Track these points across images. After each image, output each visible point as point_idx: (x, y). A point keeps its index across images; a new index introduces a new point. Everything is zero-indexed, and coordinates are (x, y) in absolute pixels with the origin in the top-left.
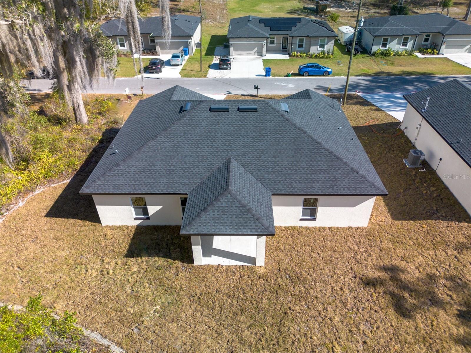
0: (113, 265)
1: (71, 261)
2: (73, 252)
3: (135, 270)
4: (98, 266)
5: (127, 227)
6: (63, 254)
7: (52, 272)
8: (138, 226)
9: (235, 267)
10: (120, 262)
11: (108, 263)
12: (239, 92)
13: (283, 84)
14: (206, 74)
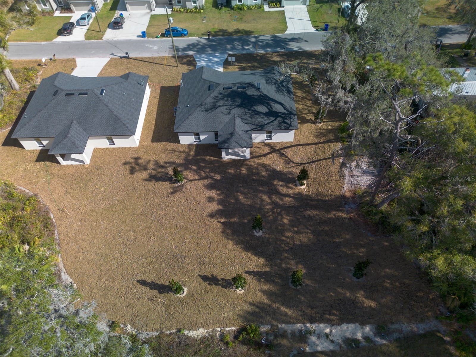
0: (30, 166)
1: (13, 165)
2: (14, 161)
3: (38, 167)
4: (24, 166)
5: (36, 150)
6: (10, 162)
7: (6, 169)
8: (41, 150)
9: (77, 165)
10: (33, 165)
11: (28, 165)
12: (119, 55)
13: (151, 46)
14: (103, 35)
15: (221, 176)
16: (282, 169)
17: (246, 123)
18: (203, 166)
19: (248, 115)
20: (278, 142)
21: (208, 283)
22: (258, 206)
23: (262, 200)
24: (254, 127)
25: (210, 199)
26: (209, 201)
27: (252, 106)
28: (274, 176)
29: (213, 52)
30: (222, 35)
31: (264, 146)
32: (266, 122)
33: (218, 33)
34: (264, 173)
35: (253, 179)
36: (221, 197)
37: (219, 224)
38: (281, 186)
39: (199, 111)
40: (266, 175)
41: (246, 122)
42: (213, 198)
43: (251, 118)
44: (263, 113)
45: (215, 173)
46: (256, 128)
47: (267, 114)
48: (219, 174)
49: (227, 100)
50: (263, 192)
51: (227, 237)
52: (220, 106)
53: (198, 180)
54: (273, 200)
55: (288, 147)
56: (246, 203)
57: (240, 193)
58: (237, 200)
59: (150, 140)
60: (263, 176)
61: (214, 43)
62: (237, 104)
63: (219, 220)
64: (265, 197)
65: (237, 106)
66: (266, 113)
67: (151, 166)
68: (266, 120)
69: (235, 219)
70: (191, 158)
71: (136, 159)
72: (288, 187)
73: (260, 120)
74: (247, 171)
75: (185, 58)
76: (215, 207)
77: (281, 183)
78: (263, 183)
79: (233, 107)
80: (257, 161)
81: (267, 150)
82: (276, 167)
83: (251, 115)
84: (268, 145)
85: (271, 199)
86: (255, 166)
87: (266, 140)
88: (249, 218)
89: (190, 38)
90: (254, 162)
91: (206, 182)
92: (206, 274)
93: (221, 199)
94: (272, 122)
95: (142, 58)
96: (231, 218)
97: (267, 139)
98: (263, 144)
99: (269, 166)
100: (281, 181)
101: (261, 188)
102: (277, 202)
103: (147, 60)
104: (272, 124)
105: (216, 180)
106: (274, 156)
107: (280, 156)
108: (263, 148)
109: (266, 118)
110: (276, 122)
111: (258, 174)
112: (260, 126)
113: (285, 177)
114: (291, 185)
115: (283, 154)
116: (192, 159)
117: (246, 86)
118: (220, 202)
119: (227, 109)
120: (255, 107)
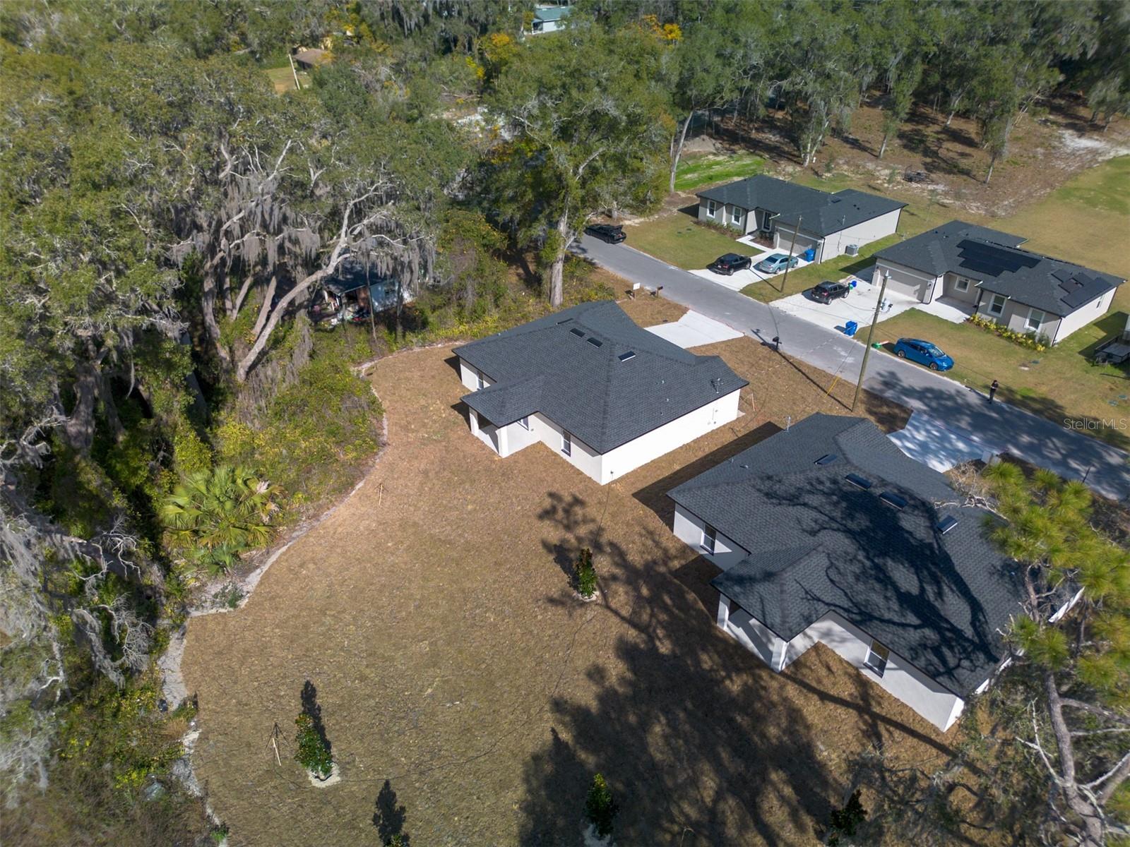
0: (438, 406)
2: (430, 388)
5: (468, 391)
6: (424, 385)
9: (488, 448)
10: (442, 407)
12: (765, 338)
13: (843, 353)
14: (777, 298)
15: (673, 651)
16: (832, 765)
17: (832, 581)
18: (663, 602)
19: (856, 568)
20: (897, 700)
21: (378, 812)
22: (670, 783)
23: (694, 782)
24: (846, 604)
25: (596, 674)
26: (590, 675)
27: (884, 554)
28: (790, 761)
29: (970, 429)
30: (1035, 411)
31: (850, 675)
32: (887, 616)
33: (1028, 402)
34: (773, 731)
35: (731, 721)
36: (621, 690)
37: (548, 736)
38: (783, 799)
39: (754, 486)
40: (774, 741)
41: (836, 578)
42: (602, 677)
43: (857, 578)
44: (896, 589)
45: (668, 636)
46: (846, 610)
47: (905, 599)
48: (676, 642)
49: (836, 504)
50: (719, 768)
51: (528, 775)
52: (805, 505)
53: (623, 618)
54: (721, 806)
55: (913, 733)
56: (652, 750)
57: (667, 719)
58: (644, 725)
59: (634, 491)
60: (763, 736)
61: (994, 415)
62: (850, 525)
63: (559, 728)
64: (709, 784)
65: (848, 532)
66: (908, 594)
67: (582, 531)
68: (890, 609)
69: (588, 759)
70: (662, 569)
71: (577, 501)
72: (794, 816)
73: (877, 599)
74: (743, 691)
75: (888, 406)
76: (586, 695)
77: (788, 791)
78: (743, 747)
79: (835, 525)
80: (792, 691)
81: (846, 690)
82: (822, 747)
83: (864, 572)
84: (863, 684)
85: (715, 801)
86: (775, 698)
87: (866, 666)
88: (620, 786)
89: (945, 378)
90: (782, 687)
91: (632, 634)
92: (398, 794)
93: (616, 692)
94: (904, 626)
95: (801, 363)
96: (586, 749)
97: (871, 668)
98: (850, 670)
99: (808, 727)
100: (794, 788)
101: (723, 755)
102: (724, 823)
103: (806, 372)
104: (900, 631)
105: (654, 649)
106: (849, 718)
107: (863, 731)
108: (843, 679)
109: (896, 607)
110: (914, 636)
111: (758, 719)
112: (861, 613)
113: (818, 790)
114: (808, 821)
115: (879, 737)
116: (663, 575)
117: (912, 502)
118: (607, 698)
119: (816, 522)
120: (890, 563)
